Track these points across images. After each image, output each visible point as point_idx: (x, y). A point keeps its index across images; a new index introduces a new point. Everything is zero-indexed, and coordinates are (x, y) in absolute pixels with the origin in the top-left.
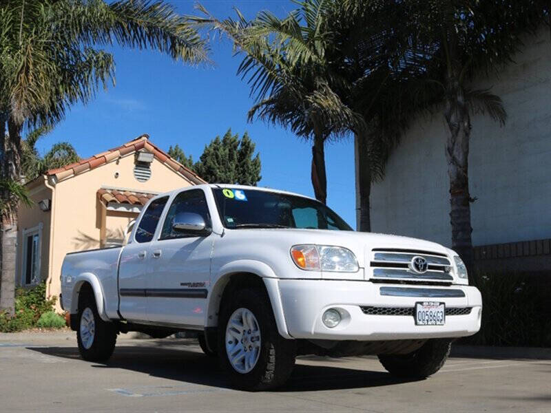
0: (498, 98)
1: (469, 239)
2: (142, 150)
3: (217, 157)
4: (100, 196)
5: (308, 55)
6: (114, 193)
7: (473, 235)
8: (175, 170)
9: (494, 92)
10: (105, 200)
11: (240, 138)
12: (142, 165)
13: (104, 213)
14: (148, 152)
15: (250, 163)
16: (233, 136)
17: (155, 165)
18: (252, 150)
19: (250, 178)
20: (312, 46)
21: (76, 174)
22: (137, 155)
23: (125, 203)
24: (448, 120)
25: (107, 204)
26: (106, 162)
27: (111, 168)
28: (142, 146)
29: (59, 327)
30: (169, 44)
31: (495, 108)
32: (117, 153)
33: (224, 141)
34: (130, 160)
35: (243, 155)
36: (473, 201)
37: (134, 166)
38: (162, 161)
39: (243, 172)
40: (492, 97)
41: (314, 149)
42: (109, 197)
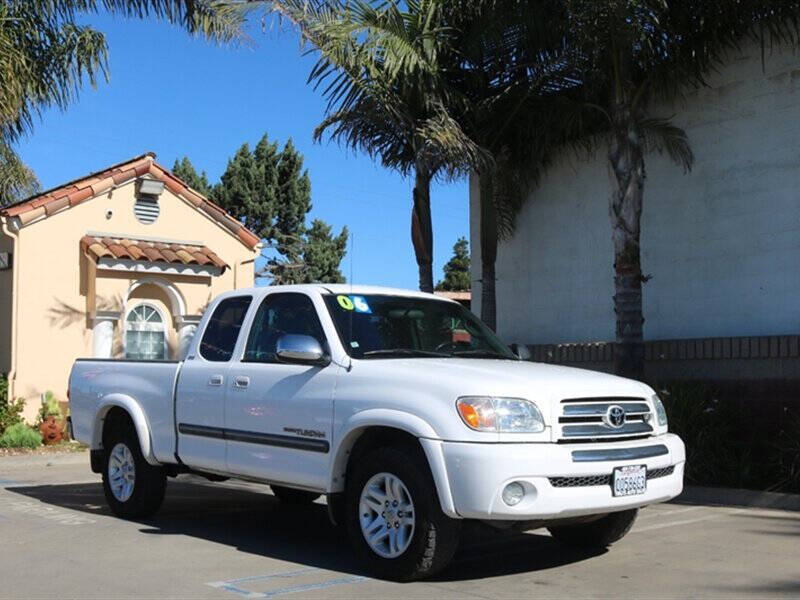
0: (682, 133)
1: (640, 335)
2: (146, 176)
3: (248, 178)
4: (85, 247)
5: (414, 59)
6: (106, 244)
7: (645, 327)
8: (194, 205)
9: (679, 121)
10: (94, 254)
11: (280, 150)
12: (146, 199)
13: (92, 272)
14: (155, 179)
15: (296, 186)
16: (270, 142)
17: (166, 199)
18: (299, 167)
19: (297, 209)
20: (419, 46)
21: (48, 214)
22: (139, 183)
23: (125, 258)
24: (615, 166)
25: (98, 260)
26: (93, 195)
27: (100, 204)
28: (146, 170)
29: (33, 446)
30: (184, 10)
31: (677, 145)
32: (109, 181)
33: (257, 153)
34: (128, 191)
35: (285, 175)
36: (646, 280)
37: (135, 200)
38: (175, 192)
39: (287, 201)
40: (673, 130)
41: (416, 192)
42: (101, 251)
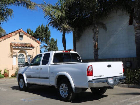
0: (105, 25)
2: (21, 33)
3: (39, 31)
4: (11, 45)
6: (15, 44)
8: (29, 37)
9: (104, 23)
10: (12, 46)
11: (45, 27)
12: (21, 36)
13: (12, 49)
15: (48, 33)
16: (43, 25)
17: (24, 36)
18: (48, 29)
19: (48, 36)
21: (5, 39)
22: (20, 34)
23: (17, 46)
25: (13, 47)
26: (12, 36)
28: (21, 31)
29: (3, 78)
31: (104, 27)
32: (15, 34)
33: (41, 27)
35: (46, 31)
37: (19, 36)
38: (26, 35)
39: (46, 35)
40: (104, 24)
41: (63, 35)
42: (13, 45)
